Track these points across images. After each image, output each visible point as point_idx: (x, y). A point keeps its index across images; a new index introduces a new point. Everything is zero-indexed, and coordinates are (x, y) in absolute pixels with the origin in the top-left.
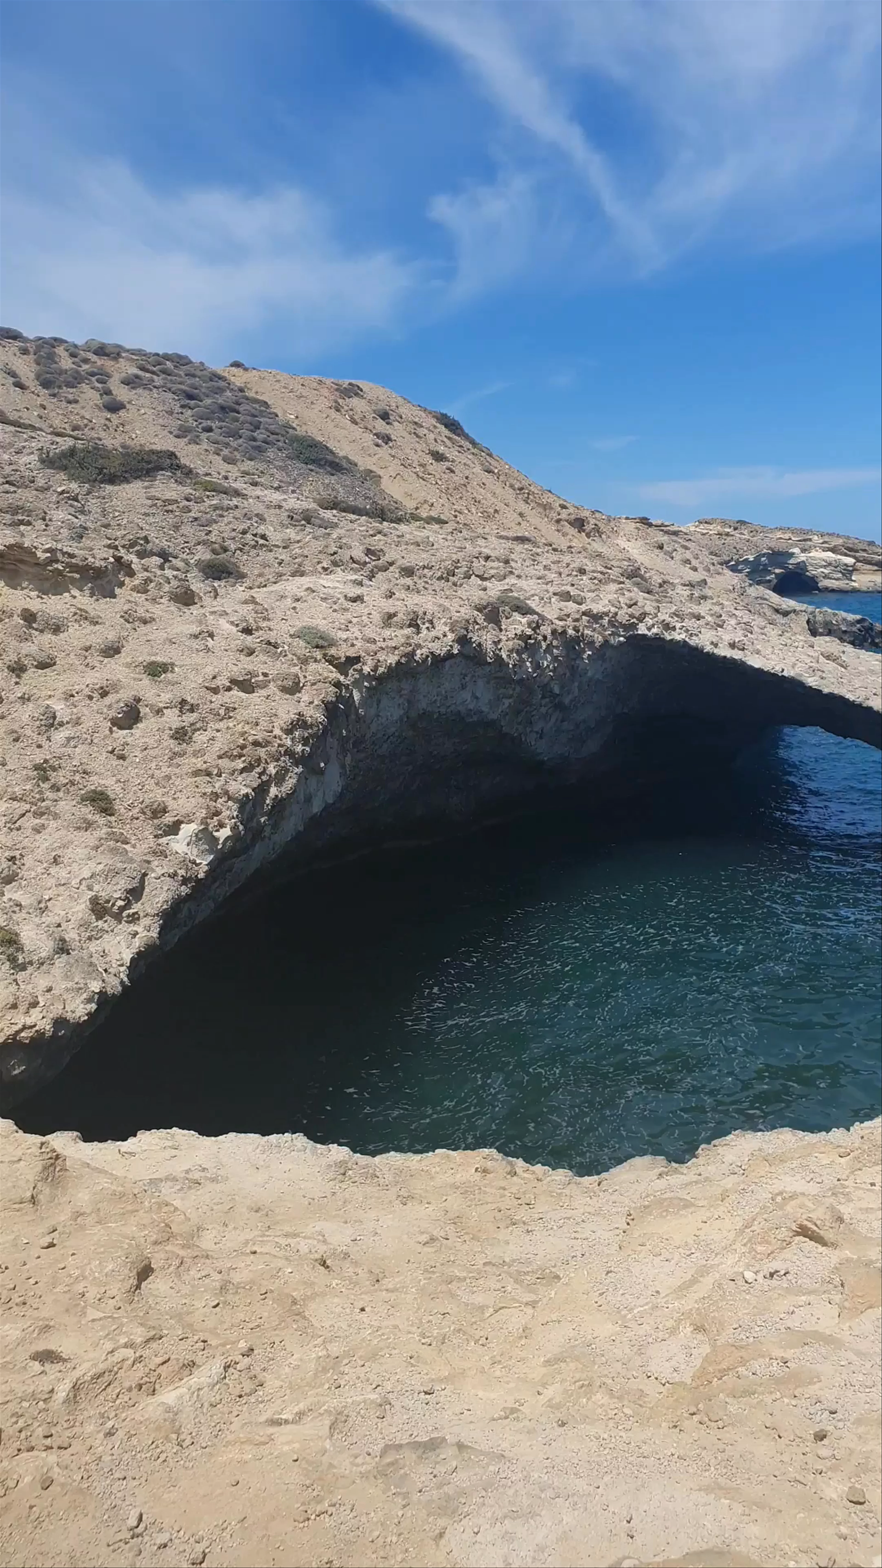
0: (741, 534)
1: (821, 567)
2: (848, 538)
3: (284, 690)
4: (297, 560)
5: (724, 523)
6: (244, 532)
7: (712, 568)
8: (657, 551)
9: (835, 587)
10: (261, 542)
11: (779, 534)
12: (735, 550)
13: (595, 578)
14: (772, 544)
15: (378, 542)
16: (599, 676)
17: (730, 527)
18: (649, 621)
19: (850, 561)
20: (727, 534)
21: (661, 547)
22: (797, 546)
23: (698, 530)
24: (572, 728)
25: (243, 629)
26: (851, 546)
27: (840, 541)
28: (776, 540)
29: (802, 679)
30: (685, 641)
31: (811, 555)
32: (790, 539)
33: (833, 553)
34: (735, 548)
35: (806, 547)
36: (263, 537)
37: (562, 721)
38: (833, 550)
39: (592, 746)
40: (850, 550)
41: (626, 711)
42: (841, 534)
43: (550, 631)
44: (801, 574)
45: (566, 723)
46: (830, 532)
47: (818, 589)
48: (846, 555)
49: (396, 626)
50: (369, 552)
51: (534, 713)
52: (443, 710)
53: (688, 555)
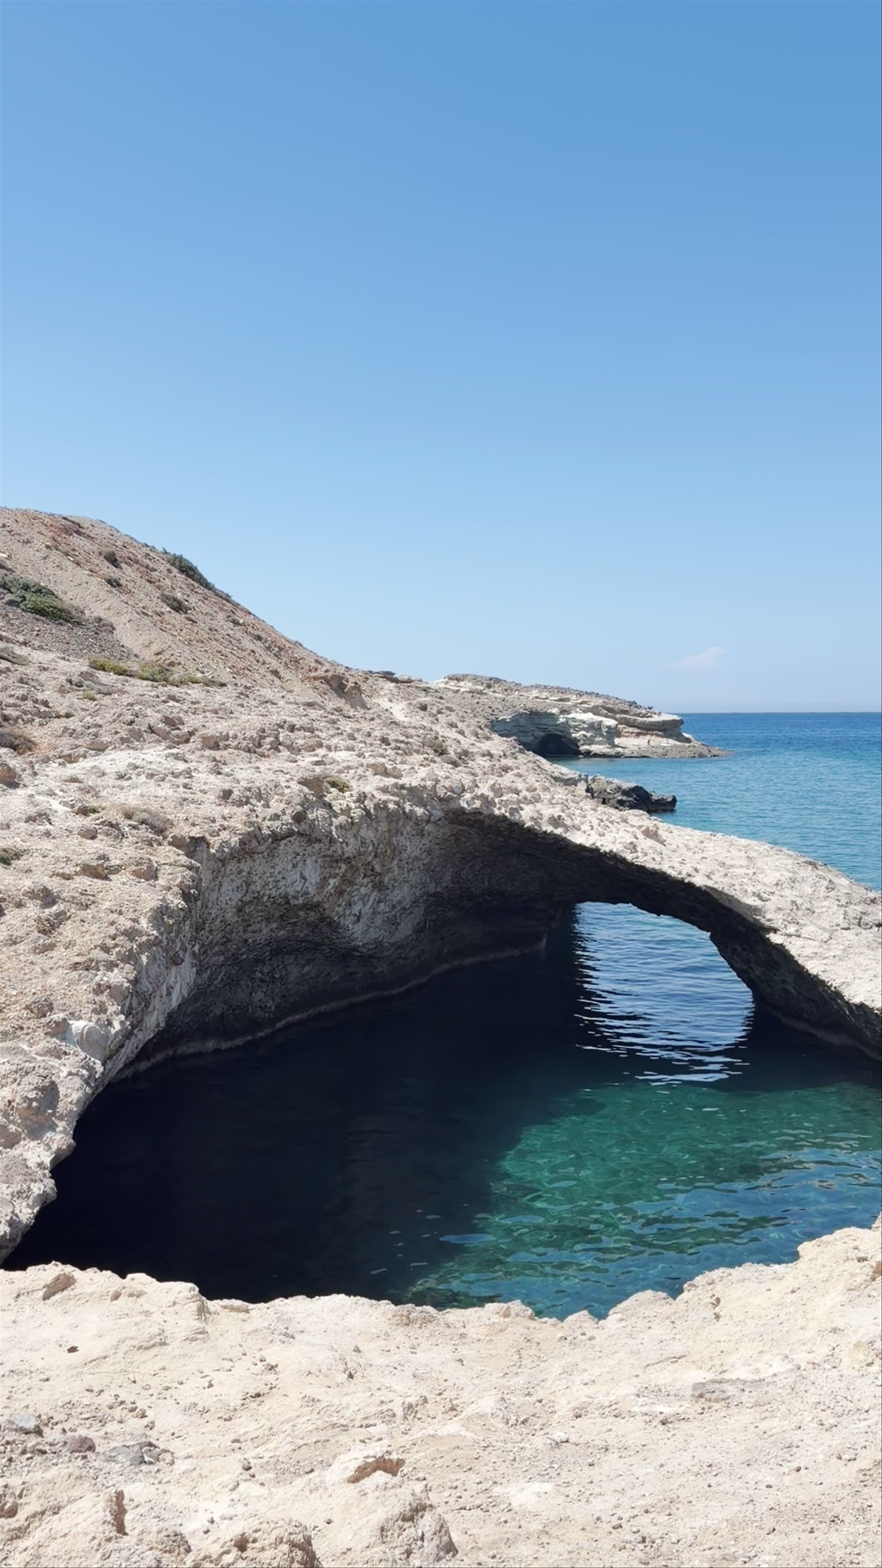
0: (494, 692)
1: (583, 729)
2: (608, 697)
3: (138, 874)
4: (90, 730)
5: (475, 679)
6: (24, 698)
7: (480, 731)
8: (422, 713)
9: (598, 752)
10: (43, 709)
11: (535, 693)
12: (490, 711)
13: (399, 748)
14: (530, 705)
15: (173, 709)
16: (417, 853)
17: (482, 684)
18: (468, 796)
19: (611, 722)
20: (481, 693)
21: (424, 708)
22: (555, 707)
23: (448, 686)
24: (387, 909)
25: (79, 809)
26: (611, 706)
27: (600, 701)
28: (531, 700)
29: (623, 855)
30: (505, 817)
31: (570, 716)
32: (547, 698)
33: (595, 714)
34: (490, 707)
35: (566, 708)
36: (45, 703)
37: (379, 902)
38: (595, 710)
39: (406, 929)
40: (611, 712)
41: (439, 889)
42: (600, 693)
43: (372, 806)
44: (560, 737)
45: (382, 905)
46: (589, 691)
47: (579, 753)
48: (606, 716)
49: (233, 803)
50: (168, 721)
51: (354, 894)
52: (274, 893)
53: (453, 718)
